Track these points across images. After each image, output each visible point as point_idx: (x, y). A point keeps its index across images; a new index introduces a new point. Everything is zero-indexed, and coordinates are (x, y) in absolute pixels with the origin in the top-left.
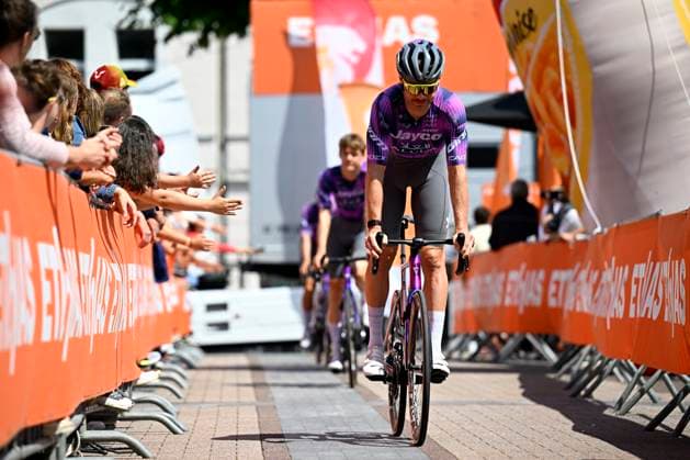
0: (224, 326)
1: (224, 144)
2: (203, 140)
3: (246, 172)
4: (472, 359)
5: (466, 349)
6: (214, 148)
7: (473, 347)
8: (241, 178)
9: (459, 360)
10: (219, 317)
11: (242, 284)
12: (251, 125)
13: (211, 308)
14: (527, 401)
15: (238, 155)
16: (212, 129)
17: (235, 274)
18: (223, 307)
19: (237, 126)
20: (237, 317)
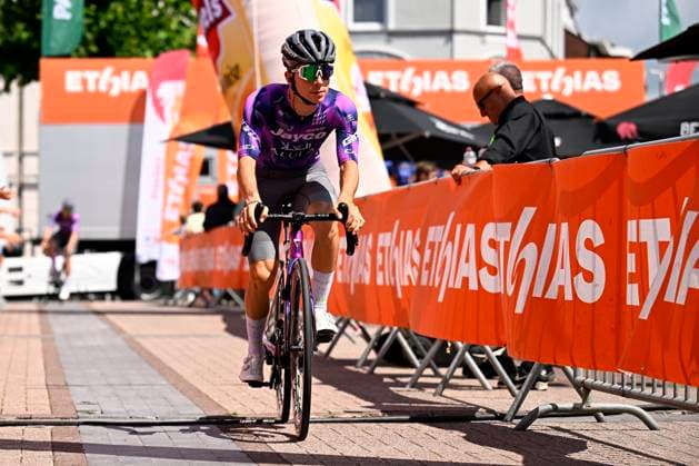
0: (20, 283)
1: (21, 156)
2: (7, 155)
3: (37, 176)
4: (191, 305)
5: (186, 299)
6: (14, 160)
7: (191, 298)
8: (33, 181)
9: (182, 306)
10: (17, 276)
11: (33, 254)
12: (40, 144)
13: (12, 270)
14: (227, 335)
15: (31, 165)
16: (13, 146)
17: (28, 247)
18: (20, 269)
19: (30, 145)
20: (30, 276)
